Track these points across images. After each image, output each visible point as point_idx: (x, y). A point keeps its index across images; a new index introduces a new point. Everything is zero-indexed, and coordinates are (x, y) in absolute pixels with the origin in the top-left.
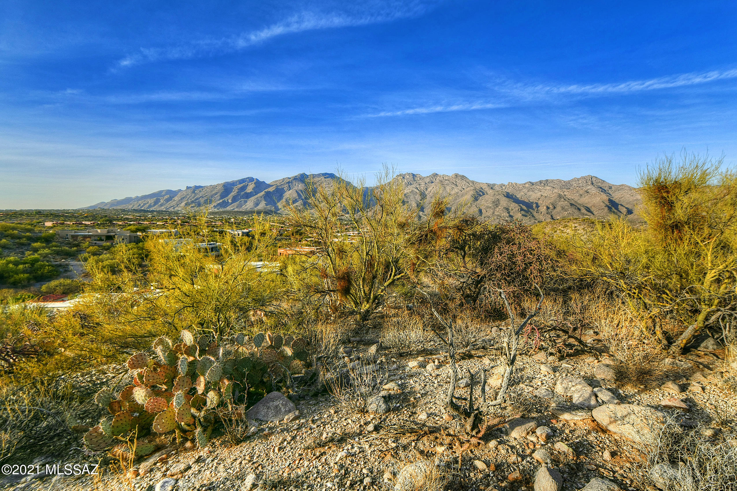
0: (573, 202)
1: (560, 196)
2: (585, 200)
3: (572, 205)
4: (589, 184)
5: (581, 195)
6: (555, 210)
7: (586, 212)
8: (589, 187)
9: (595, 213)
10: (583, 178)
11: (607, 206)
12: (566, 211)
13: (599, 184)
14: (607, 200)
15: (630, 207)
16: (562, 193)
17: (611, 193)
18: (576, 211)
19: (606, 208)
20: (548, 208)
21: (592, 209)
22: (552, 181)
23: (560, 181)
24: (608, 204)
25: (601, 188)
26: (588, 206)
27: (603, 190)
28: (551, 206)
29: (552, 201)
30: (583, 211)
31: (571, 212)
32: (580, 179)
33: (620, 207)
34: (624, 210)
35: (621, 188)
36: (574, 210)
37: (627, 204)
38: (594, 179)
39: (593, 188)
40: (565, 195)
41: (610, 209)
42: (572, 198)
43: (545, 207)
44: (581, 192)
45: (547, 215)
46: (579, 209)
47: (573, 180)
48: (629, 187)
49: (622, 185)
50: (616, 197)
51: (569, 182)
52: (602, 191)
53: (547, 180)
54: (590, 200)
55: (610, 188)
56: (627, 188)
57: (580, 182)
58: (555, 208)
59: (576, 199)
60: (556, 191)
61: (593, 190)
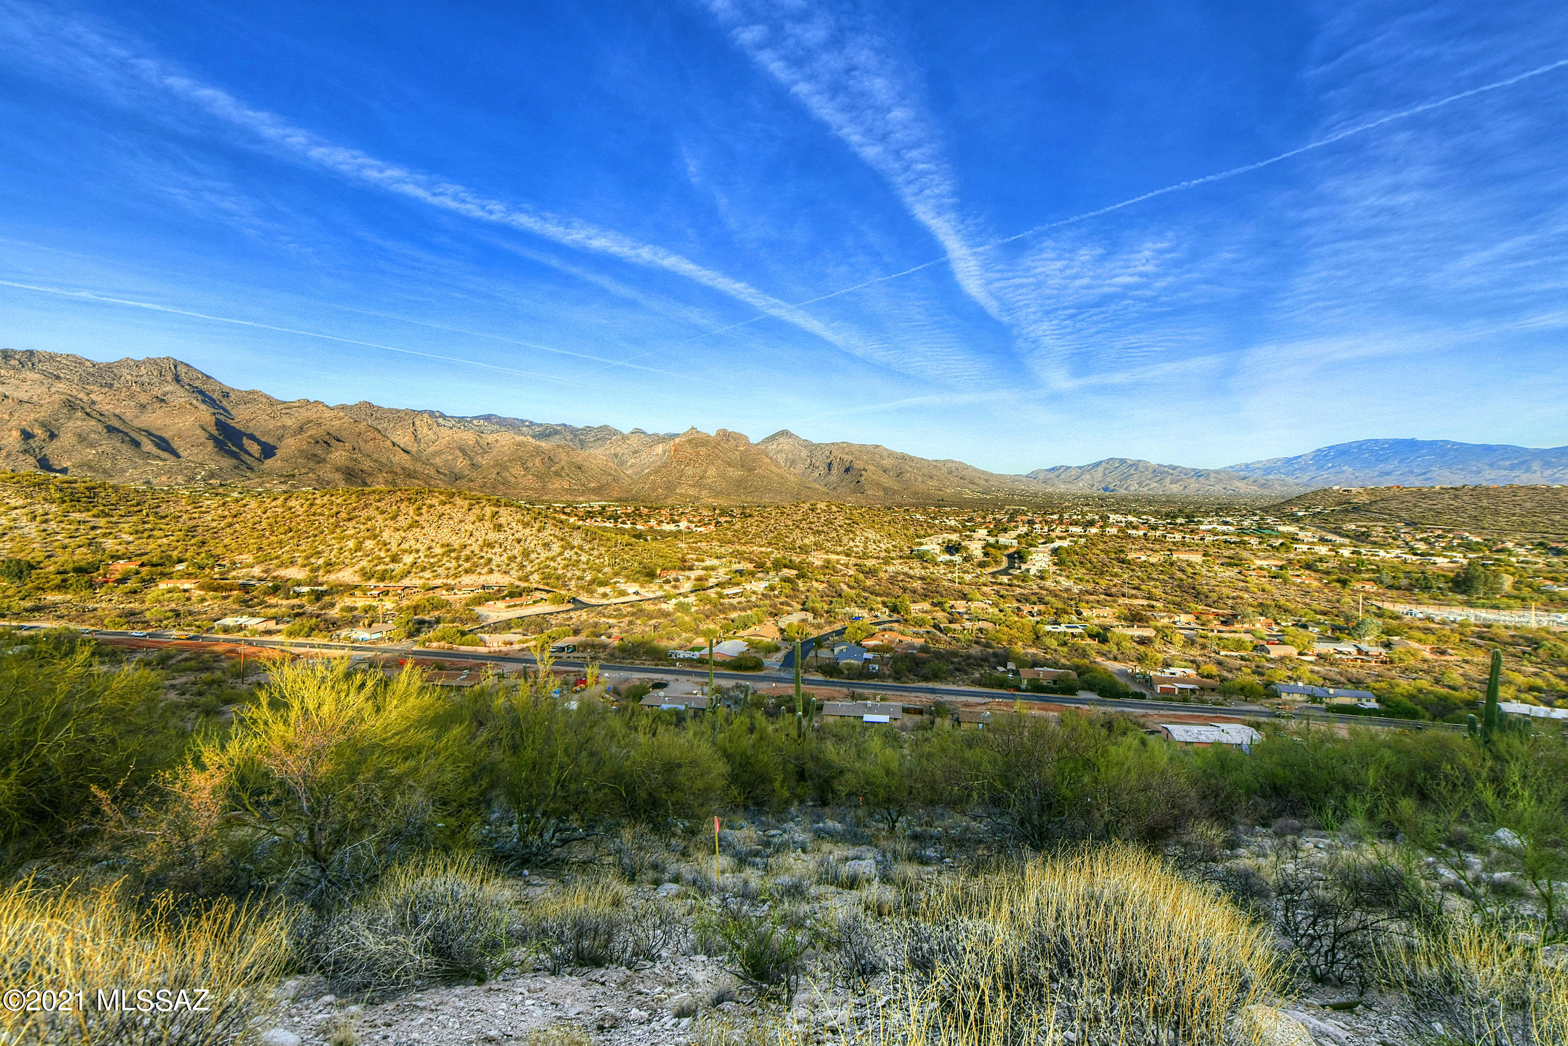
0: (116, 423)
1: (71, 405)
2: (156, 419)
3: (111, 429)
4: (169, 379)
5: (143, 407)
6: (56, 443)
7: (155, 451)
8: (169, 388)
9: (184, 454)
10: (154, 362)
11: (211, 437)
12: (92, 446)
13: (197, 384)
14: (213, 424)
15: (270, 441)
16: (82, 395)
17: (229, 408)
18: (126, 450)
19: (210, 444)
20: (27, 435)
21: (176, 444)
22: (52, 357)
23: (80, 362)
24: (216, 433)
25: (201, 392)
26: (166, 435)
27: (207, 398)
28: (38, 431)
29: (42, 414)
30: (148, 446)
31: (109, 450)
32: (144, 362)
33: (245, 441)
34: (255, 449)
35: (251, 398)
36: (118, 445)
37: (264, 434)
38: (182, 370)
39: (181, 392)
40: (94, 403)
41: (220, 445)
42: (117, 411)
43: (16, 434)
44: (143, 398)
45: (22, 457)
46: (136, 444)
47: (120, 364)
48: (268, 398)
49: (253, 392)
50: (241, 417)
51: (109, 367)
52: (204, 401)
53: (31, 353)
54: (168, 421)
55: (226, 395)
56: (264, 400)
57: (143, 371)
58: (53, 436)
59: (128, 415)
60: (61, 386)
61: (179, 396)
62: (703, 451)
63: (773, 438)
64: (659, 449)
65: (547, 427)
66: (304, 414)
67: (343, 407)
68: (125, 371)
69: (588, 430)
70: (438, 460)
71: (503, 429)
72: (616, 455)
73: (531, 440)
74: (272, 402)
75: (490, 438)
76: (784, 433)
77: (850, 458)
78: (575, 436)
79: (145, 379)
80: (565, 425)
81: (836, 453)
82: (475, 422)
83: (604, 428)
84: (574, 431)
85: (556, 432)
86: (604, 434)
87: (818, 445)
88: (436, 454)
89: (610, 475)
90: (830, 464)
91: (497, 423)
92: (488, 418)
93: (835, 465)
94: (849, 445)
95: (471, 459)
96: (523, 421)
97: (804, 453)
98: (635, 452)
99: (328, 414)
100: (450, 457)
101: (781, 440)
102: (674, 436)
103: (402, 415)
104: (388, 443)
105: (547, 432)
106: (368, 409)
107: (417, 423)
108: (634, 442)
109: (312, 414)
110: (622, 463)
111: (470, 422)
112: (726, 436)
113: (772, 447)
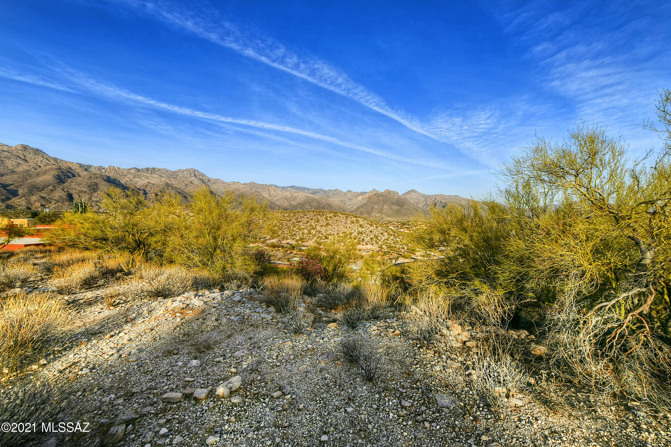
62: (381, 198)
63: (408, 193)
64: (360, 198)
65: (315, 190)
66: (234, 187)
67: (245, 184)
68: (180, 173)
69: (330, 191)
70: (277, 203)
71: (298, 191)
72: (342, 201)
73: (311, 195)
74: (223, 183)
75: (296, 195)
76: (413, 191)
77: (445, 201)
78: (325, 193)
79: (186, 176)
80: (321, 189)
81: (438, 199)
82: (288, 189)
83: (336, 190)
84: (324, 191)
85: (318, 192)
86: (336, 192)
87: (429, 196)
88: (278, 200)
89: (342, 208)
90: (435, 204)
91: (296, 189)
92: (292, 187)
93: (438, 204)
94: (444, 196)
95: (289, 202)
96: (305, 188)
97: (422, 199)
98: (350, 199)
99: (242, 186)
100: (282, 202)
101: (412, 194)
102: (365, 193)
103: (265, 186)
104: (262, 197)
105: (315, 192)
106: (253, 184)
107: (270, 189)
108: (349, 195)
109: (237, 187)
110: (345, 204)
111: (287, 189)
112: (389, 192)
113: (408, 197)
